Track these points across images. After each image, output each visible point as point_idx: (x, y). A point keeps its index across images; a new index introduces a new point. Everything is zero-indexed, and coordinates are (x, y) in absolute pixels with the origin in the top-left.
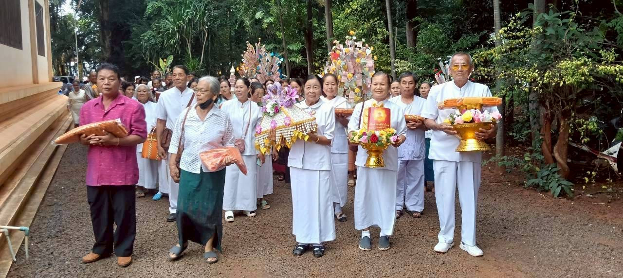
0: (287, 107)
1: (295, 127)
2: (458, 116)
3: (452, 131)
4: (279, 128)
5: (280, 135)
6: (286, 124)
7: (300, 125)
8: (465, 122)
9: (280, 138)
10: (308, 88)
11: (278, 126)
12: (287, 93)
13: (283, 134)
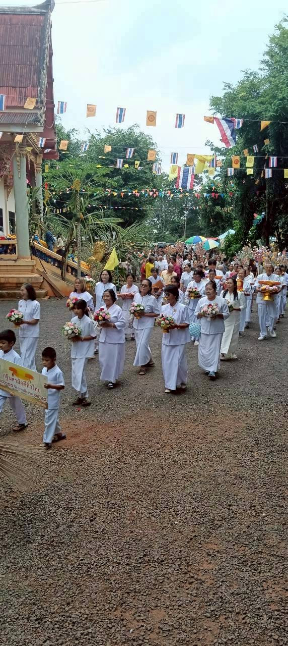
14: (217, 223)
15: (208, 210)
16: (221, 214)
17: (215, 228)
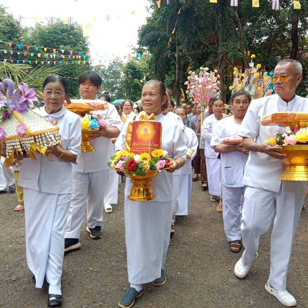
0: (21, 111)
1: (33, 138)
2: (289, 135)
3: (280, 154)
4: (9, 139)
5: (12, 147)
6: (19, 134)
7: (39, 136)
8: (298, 143)
9: (11, 151)
10: (48, 92)
11: (8, 136)
12: (21, 93)
13: (16, 147)
14: (136, 92)
15: (128, 82)
16: (138, 85)
17: (134, 95)
